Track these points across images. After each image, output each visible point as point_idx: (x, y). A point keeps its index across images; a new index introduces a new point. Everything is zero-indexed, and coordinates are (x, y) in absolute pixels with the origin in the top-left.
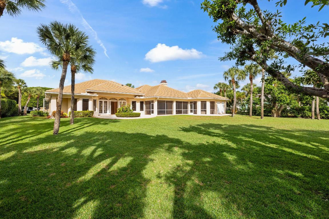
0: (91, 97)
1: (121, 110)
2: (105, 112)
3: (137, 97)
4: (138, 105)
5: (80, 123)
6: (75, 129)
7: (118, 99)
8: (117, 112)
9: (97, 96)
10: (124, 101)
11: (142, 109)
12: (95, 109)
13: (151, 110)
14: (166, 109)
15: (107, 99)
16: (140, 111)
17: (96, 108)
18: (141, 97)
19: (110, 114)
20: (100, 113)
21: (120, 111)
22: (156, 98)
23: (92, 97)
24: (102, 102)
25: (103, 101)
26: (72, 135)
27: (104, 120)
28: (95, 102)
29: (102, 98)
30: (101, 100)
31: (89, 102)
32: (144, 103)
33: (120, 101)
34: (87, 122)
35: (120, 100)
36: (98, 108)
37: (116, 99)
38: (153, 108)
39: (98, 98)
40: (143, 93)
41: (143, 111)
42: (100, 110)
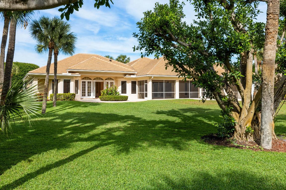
0: (72, 77)
1: (106, 93)
2: (88, 95)
3: (127, 76)
4: (129, 86)
5: (62, 106)
6: (58, 110)
7: (104, 79)
8: (102, 95)
9: (80, 75)
10: (112, 81)
11: (134, 91)
12: (76, 91)
13: (145, 92)
14: (165, 92)
15: (91, 79)
16: (132, 93)
17: (79, 91)
18: (132, 76)
19: (94, 97)
20: (83, 95)
21: (104, 93)
22: (150, 77)
23: (74, 77)
24: (85, 82)
25: (87, 81)
26: (56, 114)
27: (85, 104)
28: (77, 83)
29: (85, 78)
30: (84, 80)
31: (71, 83)
32: (137, 83)
33: (107, 81)
34: (69, 105)
35: (106, 79)
36: (80, 90)
37: (102, 79)
38: (146, 90)
39: (80, 78)
40: (134, 71)
41: (136, 93)
42: (83, 93)
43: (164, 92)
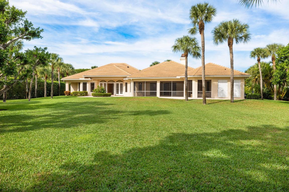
0: (88, 81)
7: (115, 81)
10: (121, 83)
15: (106, 82)
24: (102, 84)
29: (102, 81)
31: (87, 85)
33: (117, 83)
43: (145, 91)
